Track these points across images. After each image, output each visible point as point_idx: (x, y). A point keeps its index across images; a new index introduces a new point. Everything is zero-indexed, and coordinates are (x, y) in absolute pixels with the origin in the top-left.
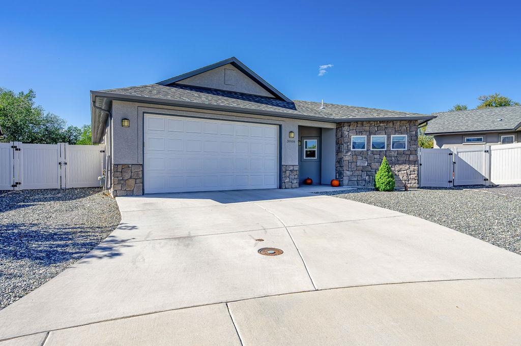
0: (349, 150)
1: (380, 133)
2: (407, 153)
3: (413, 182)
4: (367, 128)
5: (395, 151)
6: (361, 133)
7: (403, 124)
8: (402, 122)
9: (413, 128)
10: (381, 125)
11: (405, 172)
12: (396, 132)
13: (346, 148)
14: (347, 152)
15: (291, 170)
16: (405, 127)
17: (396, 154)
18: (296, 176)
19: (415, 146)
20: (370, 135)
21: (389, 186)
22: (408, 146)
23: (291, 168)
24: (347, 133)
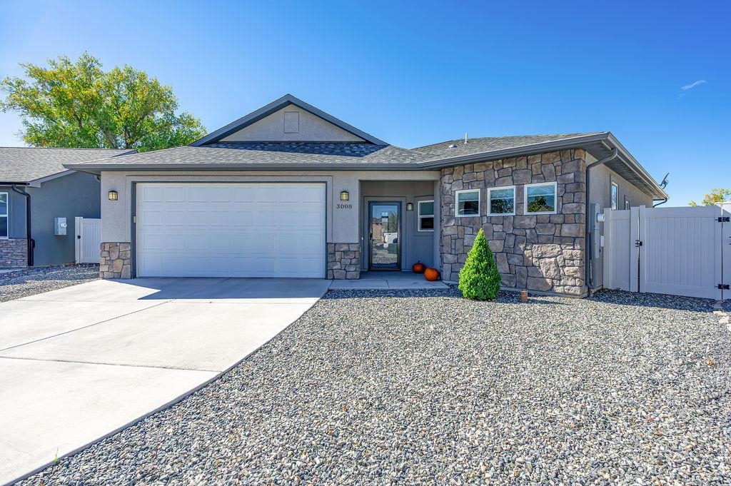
0: (451, 217)
1: (504, 181)
2: (555, 220)
3: (570, 282)
4: (481, 176)
5: (530, 218)
6: (470, 184)
7: (548, 159)
8: (546, 155)
9: (570, 166)
10: (505, 166)
11: (553, 260)
12: (535, 177)
13: (448, 214)
14: (448, 221)
15: (343, 251)
16: (551, 167)
17: (533, 223)
18: (354, 261)
19: (575, 205)
20: (486, 186)
21: (476, 290)
22: (558, 205)
23: (345, 248)
24: (448, 186)
